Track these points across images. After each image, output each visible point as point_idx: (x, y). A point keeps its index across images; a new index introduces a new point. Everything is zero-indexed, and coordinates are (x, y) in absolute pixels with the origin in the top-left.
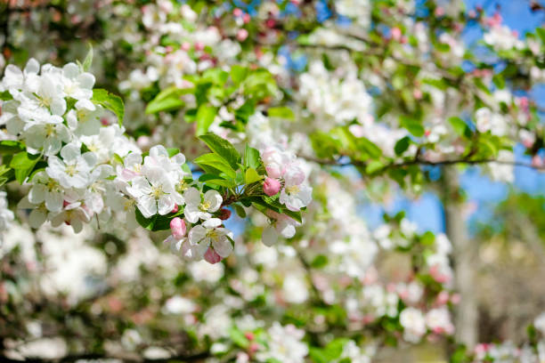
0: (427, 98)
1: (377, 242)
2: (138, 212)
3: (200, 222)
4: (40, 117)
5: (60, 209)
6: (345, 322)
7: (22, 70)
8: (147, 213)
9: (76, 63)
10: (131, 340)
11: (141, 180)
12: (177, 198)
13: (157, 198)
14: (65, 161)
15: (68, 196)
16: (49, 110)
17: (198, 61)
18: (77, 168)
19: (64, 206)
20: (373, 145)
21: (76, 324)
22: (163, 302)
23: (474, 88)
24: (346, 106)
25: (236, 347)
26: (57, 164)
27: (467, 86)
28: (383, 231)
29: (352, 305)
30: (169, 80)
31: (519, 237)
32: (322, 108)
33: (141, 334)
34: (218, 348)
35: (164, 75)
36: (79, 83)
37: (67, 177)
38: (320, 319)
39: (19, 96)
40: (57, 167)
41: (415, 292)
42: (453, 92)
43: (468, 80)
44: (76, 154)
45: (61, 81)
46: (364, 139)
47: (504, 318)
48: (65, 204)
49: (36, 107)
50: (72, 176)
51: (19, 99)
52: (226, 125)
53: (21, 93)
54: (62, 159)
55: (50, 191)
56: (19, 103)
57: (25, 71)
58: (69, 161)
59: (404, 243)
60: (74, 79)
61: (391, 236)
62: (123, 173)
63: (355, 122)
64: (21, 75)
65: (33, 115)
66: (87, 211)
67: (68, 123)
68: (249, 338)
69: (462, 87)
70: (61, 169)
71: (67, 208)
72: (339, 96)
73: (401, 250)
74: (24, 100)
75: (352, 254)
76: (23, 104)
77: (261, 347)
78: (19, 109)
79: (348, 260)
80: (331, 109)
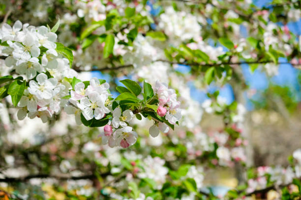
0: (230, 29)
1: (204, 109)
2: (82, 116)
3: (120, 127)
4: (25, 58)
5: (35, 110)
6: (186, 155)
7: (12, 27)
8: (88, 118)
9: (46, 26)
10: (65, 166)
11: (85, 99)
12: (106, 110)
13: (94, 109)
14: (39, 83)
15: (40, 102)
16: (30, 53)
17: (106, 5)
18: (46, 87)
19: (38, 109)
20: (204, 54)
21: (33, 157)
22: (82, 146)
23: (258, 21)
24: (187, 31)
25: (125, 169)
26: (34, 85)
27: (254, 20)
28: (207, 103)
29: (189, 146)
30: (90, 16)
31: (275, 109)
32: (174, 33)
33: (71, 163)
34: (115, 170)
35: (87, 14)
36: (47, 38)
37: (40, 92)
38: (171, 154)
39: (13, 45)
40: (34, 86)
41: (223, 138)
42: (245, 24)
43: (255, 16)
44: (45, 79)
45: (37, 36)
46: (199, 51)
47: (267, 154)
48: (38, 107)
49: (22, 51)
50: (42, 91)
51: (13, 47)
52: (121, 43)
53: (14, 43)
54: (37, 82)
55: (30, 100)
56: (13, 49)
57: (14, 27)
58: (41, 83)
59: (219, 109)
60: (45, 35)
61: (212, 105)
62: (75, 96)
63: (192, 41)
64: (11, 30)
65: (21, 56)
66: (51, 111)
67: (42, 62)
68: (133, 165)
69: (251, 21)
70: (36, 88)
71: (40, 110)
72: (183, 26)
73: (218, 113)
74: (15, 47)
75: (189, 116)
76: (15, 50)
77: (141, 170)
78: (13, 53)
79: (187, 119)
80: (179, 33)
